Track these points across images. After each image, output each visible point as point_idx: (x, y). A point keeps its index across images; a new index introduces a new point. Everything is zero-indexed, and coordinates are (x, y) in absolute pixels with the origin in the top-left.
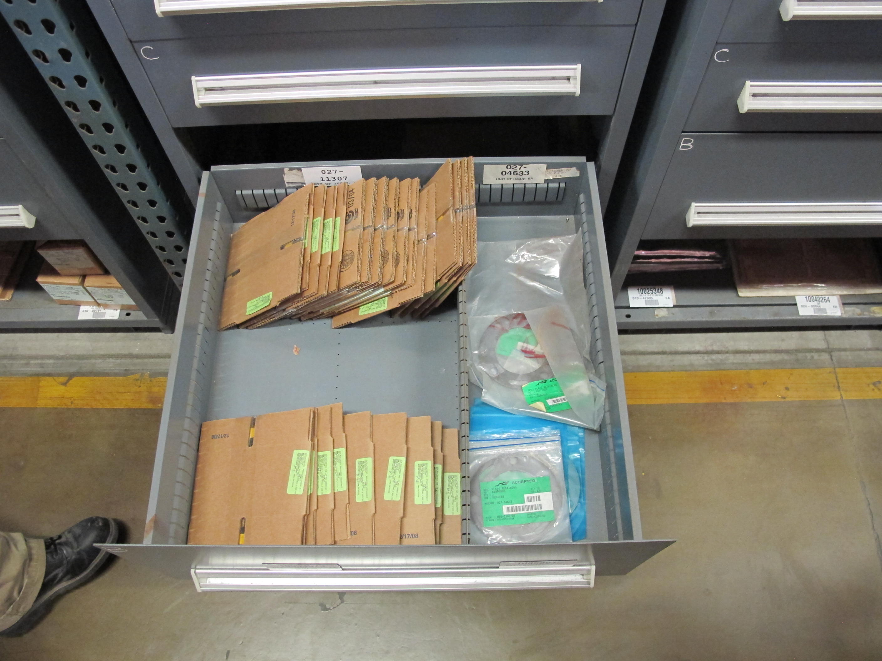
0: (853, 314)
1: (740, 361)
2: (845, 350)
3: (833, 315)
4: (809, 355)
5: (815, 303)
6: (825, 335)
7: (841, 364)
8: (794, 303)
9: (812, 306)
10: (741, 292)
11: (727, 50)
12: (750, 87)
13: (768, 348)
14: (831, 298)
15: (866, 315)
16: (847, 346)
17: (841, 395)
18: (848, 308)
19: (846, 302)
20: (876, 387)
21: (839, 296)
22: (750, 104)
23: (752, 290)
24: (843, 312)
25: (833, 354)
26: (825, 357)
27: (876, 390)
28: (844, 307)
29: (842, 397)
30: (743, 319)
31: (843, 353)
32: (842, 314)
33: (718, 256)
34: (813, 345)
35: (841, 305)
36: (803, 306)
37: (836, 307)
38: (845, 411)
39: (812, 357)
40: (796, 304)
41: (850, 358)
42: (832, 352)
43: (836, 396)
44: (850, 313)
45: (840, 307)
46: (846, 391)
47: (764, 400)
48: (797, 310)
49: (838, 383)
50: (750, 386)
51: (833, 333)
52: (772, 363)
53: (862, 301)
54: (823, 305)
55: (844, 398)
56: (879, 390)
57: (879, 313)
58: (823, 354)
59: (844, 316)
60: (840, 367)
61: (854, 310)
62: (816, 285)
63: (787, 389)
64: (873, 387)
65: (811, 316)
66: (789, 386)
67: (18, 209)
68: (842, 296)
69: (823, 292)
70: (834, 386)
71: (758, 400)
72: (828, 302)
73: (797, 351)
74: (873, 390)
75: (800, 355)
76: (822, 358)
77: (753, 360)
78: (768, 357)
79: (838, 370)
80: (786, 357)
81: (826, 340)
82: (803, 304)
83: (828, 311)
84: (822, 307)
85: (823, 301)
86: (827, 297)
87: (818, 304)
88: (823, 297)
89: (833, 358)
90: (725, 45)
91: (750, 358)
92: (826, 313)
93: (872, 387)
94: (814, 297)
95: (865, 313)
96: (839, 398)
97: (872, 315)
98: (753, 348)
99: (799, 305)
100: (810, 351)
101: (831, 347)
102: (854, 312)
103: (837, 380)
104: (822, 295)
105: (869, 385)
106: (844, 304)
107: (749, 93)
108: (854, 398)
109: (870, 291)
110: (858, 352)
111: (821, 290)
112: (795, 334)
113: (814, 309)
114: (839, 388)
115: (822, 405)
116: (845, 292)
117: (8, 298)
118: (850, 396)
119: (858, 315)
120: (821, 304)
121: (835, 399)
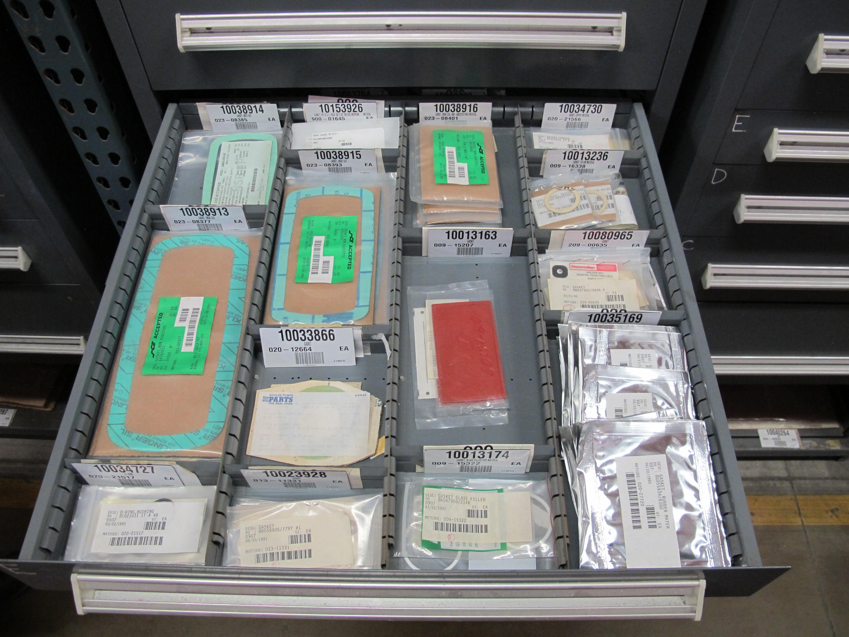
0: (810, 447)
2: (805, 478)
3: (792, 447)
4: (771, 483)
5: (776, 436)
6: (786, 464)
7: (803, 492)
8: (756, 435)
9: (773, 439)
11: (692, 241)
14: (790, 432)
15: (822, 448)
16: (807, 475)
17: (802, 521)
18: (806, 441)
19: (803, 435)
20: (834, 514)
21: (797, 431)
22: (712, 282)
24: (801, 444)
25: (794, 482)
26: (786, 484)
27: (834, 517)
28: (802, 440)
29: (803, 523)
31: (802, 482)
32: (800, 446)
34: (775, 474)
35: (800, 438)
36: (764, 439)
37: (795, 440)
38: (807, 537)
39: (775, 484)
40: (757, 438)
41: (810, 486)
42: (792, 480)
43: (797, 521)
44: (808, 446)
45: (798, 440)
46: (806, 517)
48: (760, 442)
49: (799, 509)
51: (793, 462)
53: (818, 435)
54: (783, 438)
55: (805, 524)
56: (837, 516)
57: (833, 446)
58: (785, 482)
59: (802, 448)
60: (800, 495)
61: (811, 443)
62: (777, 419)
63: (752, 514)
64: (832, 514)
65: (773, 448)
66: (754, 511)
67: (79, 339)
68: (800, 430)
69: (782, 426)
70: (795, 513)
72: (787, 435)
73: (761, 479)
74: (832, 516)
75: (763, 483)
76: (784, 485)
79: (798, 497)
80: (750, 484)
81: (787, 469)
82: (765, 437)
83: (787, 443)
84: (782, 440)
85: (783, 434)
86: (786, 431)
87: (779, 437)
88: (783, 430)
89: (794, 486)
90: (691, 237)
92: (786, 445)
93: (830, 514)
94: (775, 430)
95: (821, 446)
96: (800, 523)
97: (827, 447)
99: (761, 438)
100: (773, 479)
101: (791, 475)
102: (811, 445)
103: (798, 506)
104: (781, 429)
105: (827, 512)
106: (802, 437)
107: (712, 274)
108: (814, 524)
109: (825, 426)
110: (817, 481)
111: (781, 425)
112: (758, 463)
113: (775, 442)
114: (800, 514)
115: (784, 530)
116: (803, 427)
117: (49, 409)
118: (810, 522)
119: (815, 447)
120: (781, 436)
121: (797, 524)
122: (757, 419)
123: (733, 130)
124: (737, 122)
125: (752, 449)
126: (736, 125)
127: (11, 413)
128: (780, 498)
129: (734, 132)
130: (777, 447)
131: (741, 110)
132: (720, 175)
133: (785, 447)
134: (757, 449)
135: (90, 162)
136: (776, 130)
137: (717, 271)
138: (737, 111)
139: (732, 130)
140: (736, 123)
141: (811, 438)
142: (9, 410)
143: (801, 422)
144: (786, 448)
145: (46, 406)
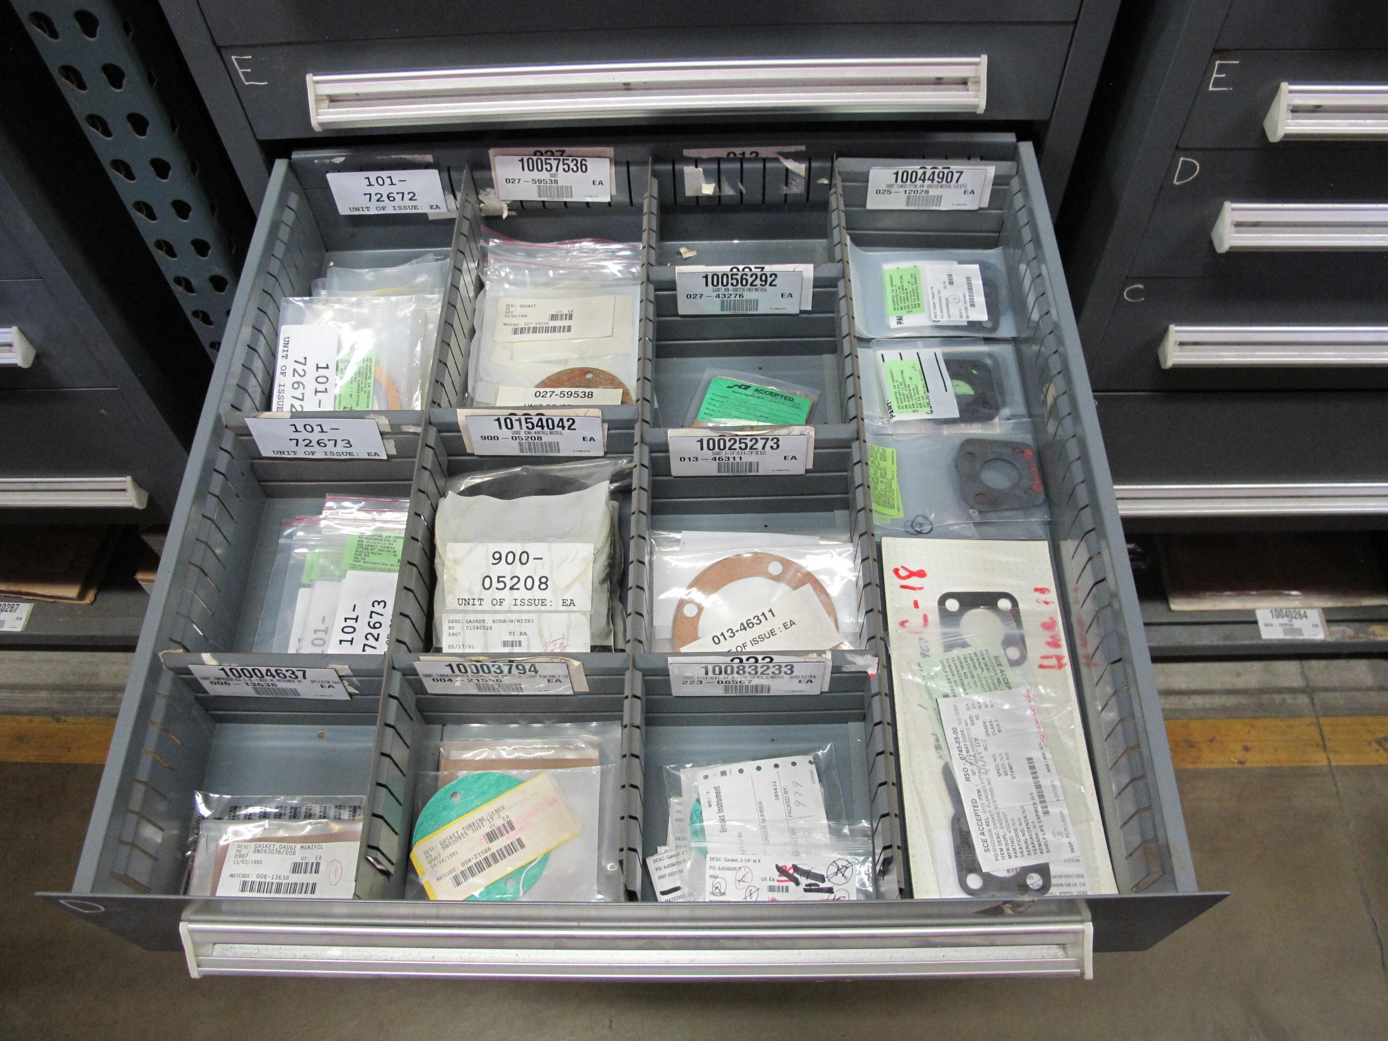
0: (1343, 637)
1: (1174, 707)
2: (1334, 689)
3: (1312, 637)
4: (1278, 698)
5: (1285, 620)
6: (1302, 668)
7: (1331, 712)
8: (1252, 619)
9: (1281, 625)
10: (1174, 603)
11: (1141, 286)
12: (1177, 332)
13: (1217, 686)
14: (1309, 612)
15: (1362, 638)
16: (1336, 684)
17: (1328, 758)
18: (1335, 628)
19: (1331, 618)
20: (1381, 746)
21: (1321, 611)
22: (1176, 356)
23: (1190, 600)
24: (1328, 633)
25: (1315, 696)
26: (1303, 699)
27: (1381, 751)
28: (1328, 626)
29: (1329, 762)
30: (1177, 645)
31: (1330, 695)
32: (1325, 636)
33: (1139, 550)
34: (1285, 683)
35: (1325, 623)
36: (1266, 625)
37: (1317, 626)
38: (1336, 785)
39: (1284, 700)
40: (1256, 622)
41: (1342, 702)
42: (1313, 692)
43: (1319, 759)
44: (1339, 636)
45: (1323, 625)
46: (1335, 752)
47: (1213, 766)
48: (1258, 631)
49: (1323, 740)
50: (1191, 744)
51: (1315, 664)
52: (1223, 709)
53: (1356, 617)
54: (1297, 623)
55: (1334, 763)
56: (1386, 750)
57: (1381, 635)
58: (1300, 696)
59: (1329, 639)
60: (1326, 716)
61: (1344, 631)
62: (1286, 592)
63: (1246, 749)
64: (1377, 747)
65: (1279, 640)
66: (1249, 744)
67: (125, 482)
68: (1326, 611)
69: (1296, 603)
70: (1317, 745)
71: (1201, 766)
72: (1304, 619)
73: (1262, 691)
74: (1377, 750)
75: (1266, 698)
76: (1299, 701)
77: (1195, 704)
78: (1218, 701)
79: (1322, 720)
80: (1243, 700)
81: (1304, 674)
82: (1266, 622)
83: (1304, 632)
84: (1295, 627)
85: (1297, 616)
86: (1302, 612)
87: (1290, 621)
88: (1297, 611)
89: (1316, 701)
90: (1139, 279)
91: (1190, 702)
92: (1302, 635)
93: (1375, 746)
94: (1284, 611)
95: (1360, 635)
96: (1325, 762)
97: (1371, 637)
98: (1193, 686)
99: (1261, 624)
100: (1280, 691)
101: (1311, 684)
102: (1344, 633)
103: (1322, 735)
104: (1295, 608)
105: (1370, 743)
106: (1329, 622)
107: (1175, 342)
108: (1349, 764)
109: (1367, 602)
110: (1353, 693)
111: (1294, 600)
112: (1257, 666)
113: (1284, 630)
114: (1325, 748)
115: (1300, 774)
116: (1330, 603)
117: (87, 601)
118: (1343, 760)
119: (1350, 638)
120: (1294, 621)
121: (1320, 764)
122: (1254, 593)
123: (1211, 89)
124: (1218, 73)
125: (1246, 642)
126: (1216, 78)
127: (24, 609)
128: (1292, 722)
129: (1213, 92)
130: (1288, 637)
131: (1226, 50)
132: (1188, 169)
133: (1301, 638)
134: (1254, 642)
135: (121, 176)
136: (1285, 86)
137: (1185, 338)
138: (1218, 52)
139: (1208, 88)
140: (1215, 75)
141: (1344, 624)
142: (22, 605)
143: (1327, 596)
144: (1303, 640)
145: (81, 596)
